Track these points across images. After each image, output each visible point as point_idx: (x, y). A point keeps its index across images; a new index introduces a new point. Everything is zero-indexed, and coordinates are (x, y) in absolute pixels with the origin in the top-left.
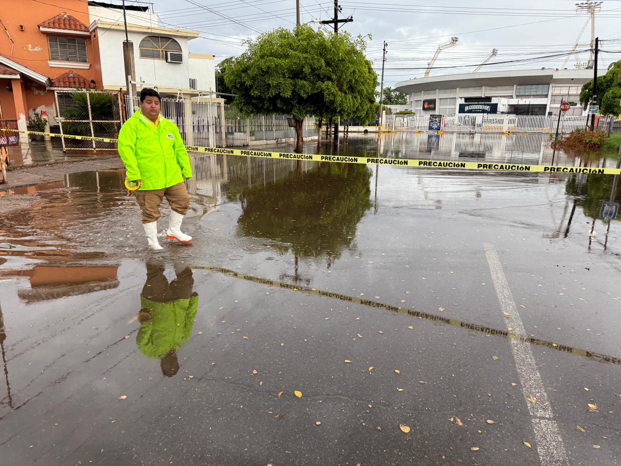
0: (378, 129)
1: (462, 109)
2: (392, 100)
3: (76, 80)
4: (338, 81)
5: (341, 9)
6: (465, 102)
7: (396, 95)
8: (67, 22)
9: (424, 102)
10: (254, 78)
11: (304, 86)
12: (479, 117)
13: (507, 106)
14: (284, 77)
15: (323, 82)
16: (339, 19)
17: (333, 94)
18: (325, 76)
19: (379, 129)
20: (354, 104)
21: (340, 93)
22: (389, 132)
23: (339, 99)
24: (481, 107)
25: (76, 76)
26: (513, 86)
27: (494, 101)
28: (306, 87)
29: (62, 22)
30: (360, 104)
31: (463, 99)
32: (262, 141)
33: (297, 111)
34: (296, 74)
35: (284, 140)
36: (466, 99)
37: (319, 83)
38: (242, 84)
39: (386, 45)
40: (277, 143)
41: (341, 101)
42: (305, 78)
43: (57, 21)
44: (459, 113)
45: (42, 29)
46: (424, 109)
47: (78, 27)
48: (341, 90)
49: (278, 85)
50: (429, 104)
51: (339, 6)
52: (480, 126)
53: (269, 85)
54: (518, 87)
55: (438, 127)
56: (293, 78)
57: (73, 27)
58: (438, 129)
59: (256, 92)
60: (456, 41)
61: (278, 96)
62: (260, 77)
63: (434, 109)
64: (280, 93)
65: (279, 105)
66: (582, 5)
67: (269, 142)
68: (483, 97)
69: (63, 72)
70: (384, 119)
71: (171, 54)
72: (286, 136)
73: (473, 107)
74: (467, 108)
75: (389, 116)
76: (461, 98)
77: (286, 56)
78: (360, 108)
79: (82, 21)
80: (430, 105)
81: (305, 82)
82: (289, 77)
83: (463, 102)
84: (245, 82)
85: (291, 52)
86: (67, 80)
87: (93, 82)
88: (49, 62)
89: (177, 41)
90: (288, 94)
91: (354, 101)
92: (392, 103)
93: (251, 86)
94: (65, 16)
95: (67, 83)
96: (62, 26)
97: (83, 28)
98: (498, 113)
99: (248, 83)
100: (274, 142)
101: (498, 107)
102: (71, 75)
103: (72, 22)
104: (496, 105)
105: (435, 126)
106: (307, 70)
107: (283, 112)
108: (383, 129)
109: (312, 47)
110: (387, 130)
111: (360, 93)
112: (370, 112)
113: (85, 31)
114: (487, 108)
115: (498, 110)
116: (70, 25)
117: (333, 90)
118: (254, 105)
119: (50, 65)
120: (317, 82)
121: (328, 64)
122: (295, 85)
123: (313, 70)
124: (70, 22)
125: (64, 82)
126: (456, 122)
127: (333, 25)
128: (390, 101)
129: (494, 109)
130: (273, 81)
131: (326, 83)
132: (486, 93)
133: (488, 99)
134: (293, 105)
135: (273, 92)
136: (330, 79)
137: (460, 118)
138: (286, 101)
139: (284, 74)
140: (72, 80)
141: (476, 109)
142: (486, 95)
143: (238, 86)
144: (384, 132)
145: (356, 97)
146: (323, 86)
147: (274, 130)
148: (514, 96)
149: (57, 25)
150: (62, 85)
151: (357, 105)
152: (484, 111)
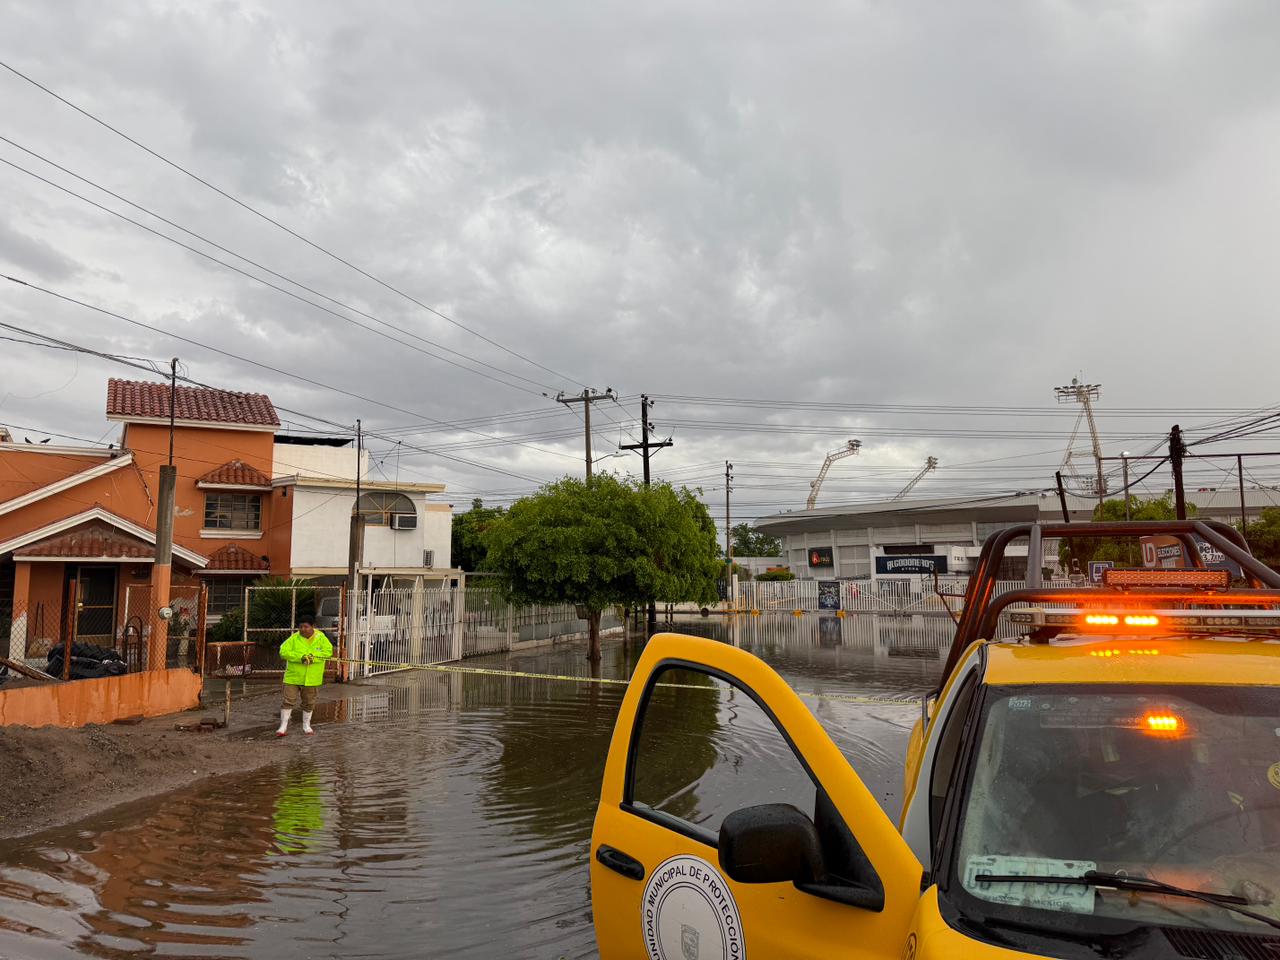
0: (726, 607)
1: (881, 566)
2: (752, 546)
3: (240, 557)
4: (657, 553)
5: (653, 428)
6: (886, 553)
7: (758, 538)
8: (240, 473)
9: (811, 552)
10: (532, 556)
11: (607, 565)
12: (916, 581)
13: (965, 562)
14: (577, 553)
15: (634, 558)
16: (650, 442)
17: (650, 575)
18: (636, 550)
19: (729, 606)
20: (681, 587)
21: (659, 573)
22: (747, 612)
23: (658, 583)
24: (916, 562)
25: (240, 551)
26: (970, 523)
27: (939, 551)
28: (610, 567)
29: (232, 473)
30: (691, 584)
31: (882, 549)
32: (530, 642)
33: (596, 600)
34: (595, 548)
35: (565, 638)
36: (887, 549)
37: (629, 560)
38: (514, 563)
39: (730, 467)
40: (555, 644)
41: (663, 585)
42: (607, 553)
43: (227, 472)
44: (877, 572)
45: (201, 485)
46: (812, 565)
47: (256, 480)
48: (660, 566)
49: (569, 566)
50: (819, 556)
51: (650, 424)
52: (918, 596)
53: (555, 565)
54: (981, 526)
55: (835, 603)
56: (590, 553)
57: (248, 480)
58: (836, 606)
59: (535, 575)
60: (858, 446)
61: (568, 580)
62: (540, 553)
63: (831, 565)
64: (570, 576)
65: (568, 592)
66: (1066, 390)
67: (541, 642)
68: (918, 544)
69: (221, 545)
70: (736, 586)
71: (400, 517)
72: (567, 630)
73: (902, 563)
74: (890, 565)
75: (746, 583)
76: (878, 546)
77: (579, 522)
78: (692, 590)
79: (262, 469)
80: (822, 558)
81: (609, 560)
82: (584, 553)
83: (881, 553)
84: (517, 561)
85: (586, 517)
86: (225, 557)
87: (265, 558)
88: (202, 532)
89: (411, 498)
90: (584, 578)
91: (681, 582)
92: (751, 553)
93: (528, 567)
94: (238, 465)
95: (225, 563)
96: (232, 479)
97: (263, 481)
98: (950, 573)
99: (523, 562)
100: (549, 641)
101: (949, 562)
102: (233, 550)
103: (247, 472)
104: (945, 558)
105: (829, 602)
106: (611, 543)
107: (572, 600)
108: (736, 606)
109: (617, 509)
110: (743, 608)
111: (690, 569)
112: (708, 591)
113: (265, 485)
114: (926, 563)
115: (949, 568)
116: (243, 477)
117: (649, 569)
118: (528, 592)
119: (202, 536)
120: (625, 557)
121: (640, 531)
122: (592, 564)
123: (619, 541)
124: (244, 472)
125: (221, 561)
126: (875, 588)
127: (641, 451)
128: (748, 548)
129: (941, 565)
130: (561, 560)
131: (638, 560)
132: (923, 536)
133: (928, 548)
134: (588, 590)
135: (560, 576)
136: (643, 553)
137: (881, 583)
138: (580, 587)
139: (576, 549)
140: (233, 557)
141: (908, 567)
142: (924, 540)
143: (507, 566)
144: (738, 612)
145: (683, 576)
146: (635, 565)
147: (549, 622)
148: (975, 542)
149: (224, 478)
150: (217, 566)
151: (685, 586)
152: (922, 570)
